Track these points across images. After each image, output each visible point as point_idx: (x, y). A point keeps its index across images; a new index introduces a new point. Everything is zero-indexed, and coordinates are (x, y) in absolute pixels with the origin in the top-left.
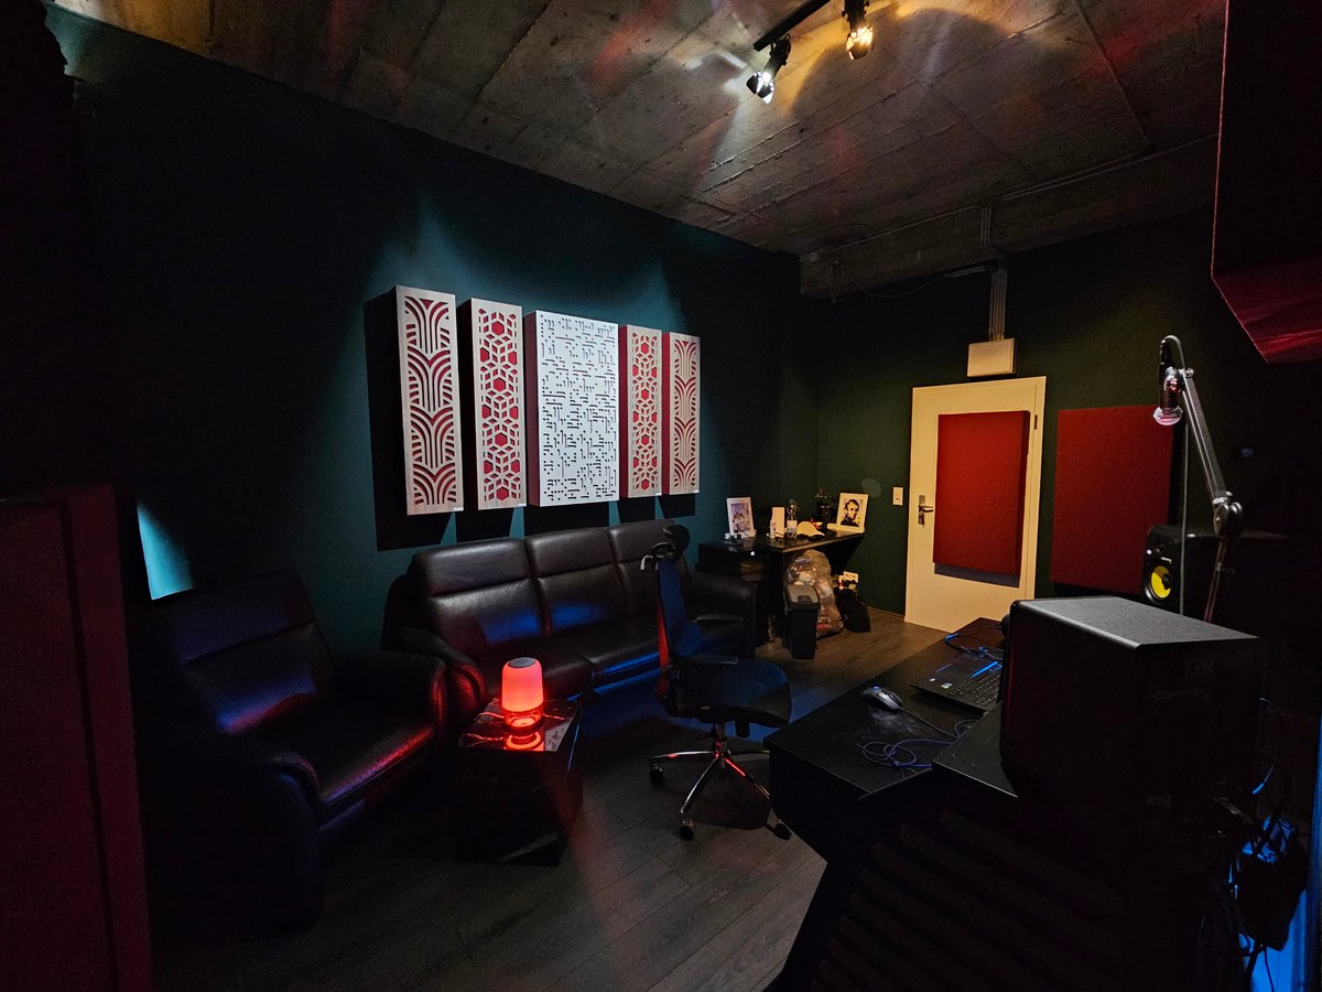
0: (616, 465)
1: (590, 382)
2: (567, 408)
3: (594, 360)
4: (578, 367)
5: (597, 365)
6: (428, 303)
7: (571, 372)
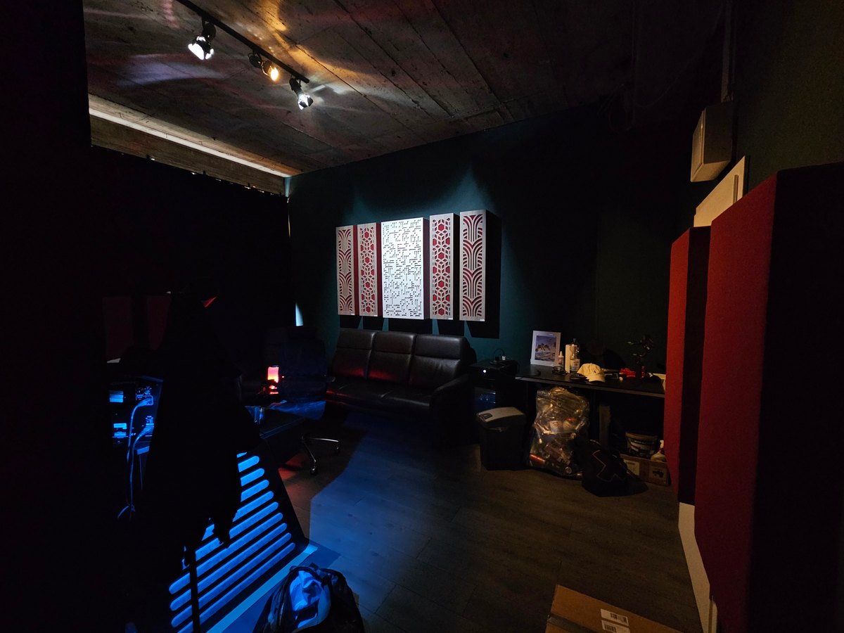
0: (421, 299)
1: (406, 253)
2: (395, 268)
3: (409, 241)
4: (400, 246)
5: (411, 244)
6: (344, 231)
7: (397, 250)
